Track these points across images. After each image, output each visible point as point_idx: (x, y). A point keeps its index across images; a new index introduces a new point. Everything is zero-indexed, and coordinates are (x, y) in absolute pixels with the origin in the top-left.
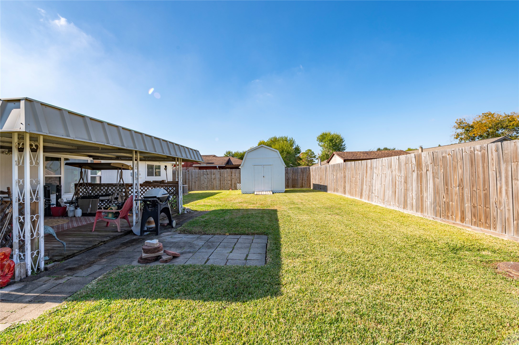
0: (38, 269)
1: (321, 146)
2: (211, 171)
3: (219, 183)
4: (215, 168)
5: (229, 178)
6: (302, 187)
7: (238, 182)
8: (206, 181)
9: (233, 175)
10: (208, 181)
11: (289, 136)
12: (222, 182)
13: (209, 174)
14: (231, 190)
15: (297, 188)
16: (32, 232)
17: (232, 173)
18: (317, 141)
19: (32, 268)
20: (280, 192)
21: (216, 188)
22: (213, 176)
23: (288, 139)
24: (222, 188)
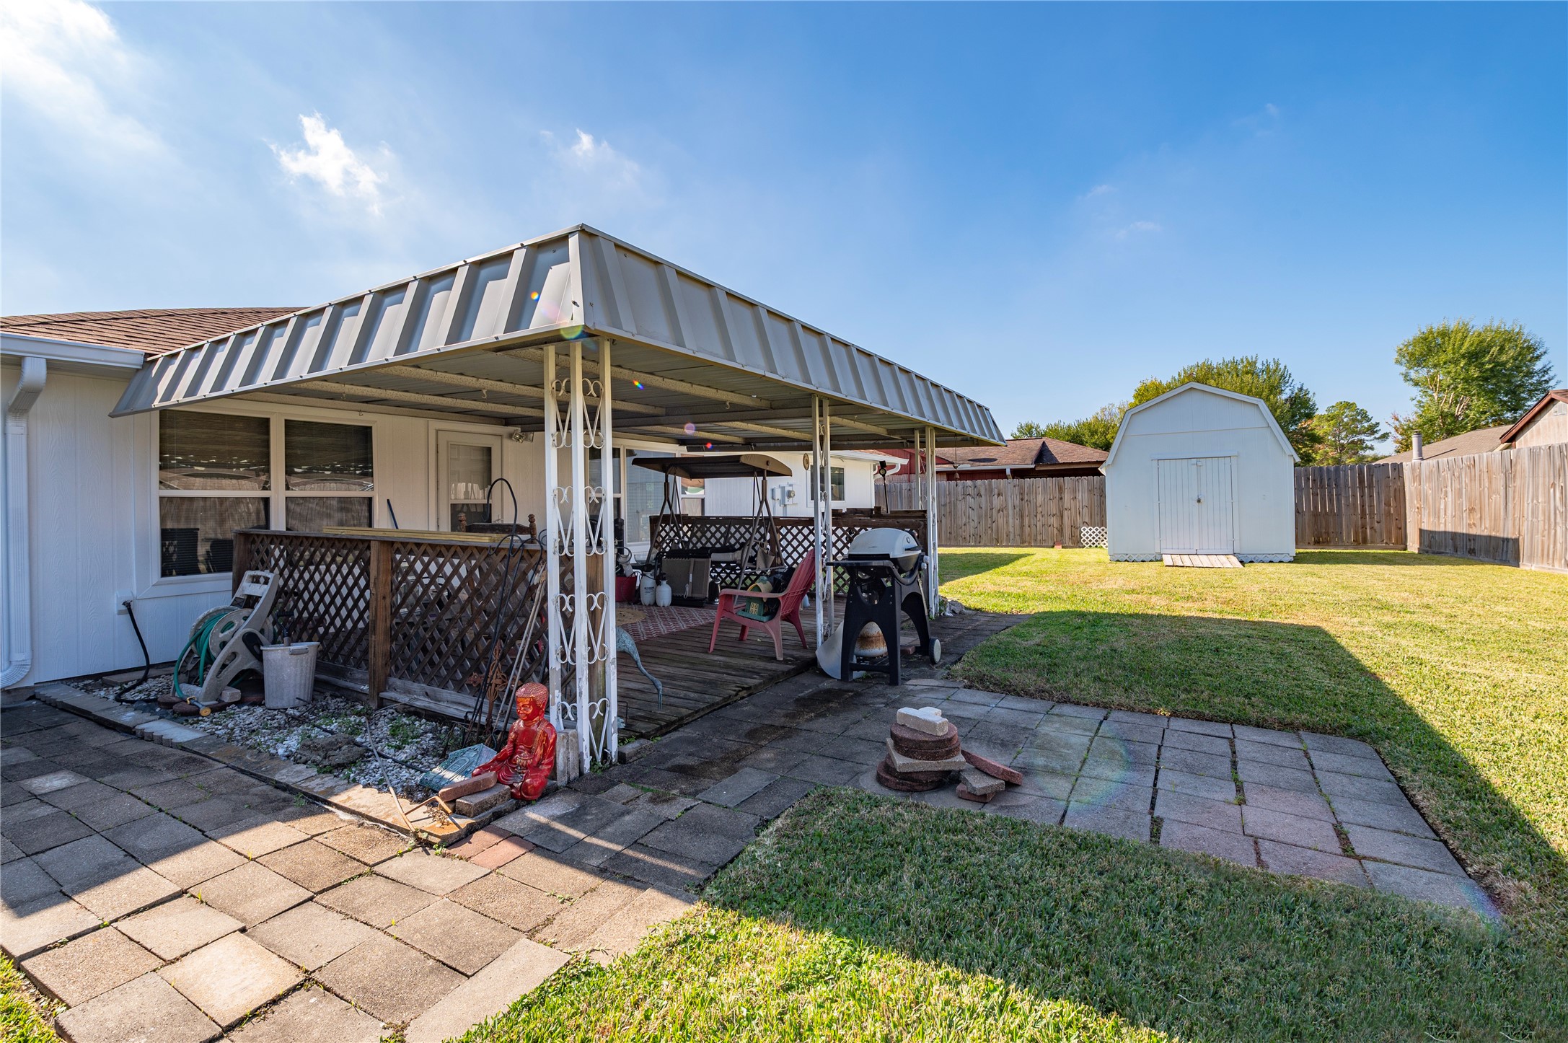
0: (605, 755)
1: (1416, 384)
2: (990, 485)
3: (1017, 522)
4: (1000, 474)
5: (1053, 508)
6: (1362, 541)
7: (1087, 520)
8: (974, 515)
9: (1067, 496)
10: (980, 517)
11: (1264, 356)
12: (1027, 520)
13: (982, 493)
14: (1058, 548)
15: (1336, 546)
16: (590, 644)
17: (1061, 490)
18: (1398, 362)
19: (592, 753)
20: (1271, 558)
21: (1008, 540)
22: (997, 502)
23: (1259, 365)
24: (1028, 539)
